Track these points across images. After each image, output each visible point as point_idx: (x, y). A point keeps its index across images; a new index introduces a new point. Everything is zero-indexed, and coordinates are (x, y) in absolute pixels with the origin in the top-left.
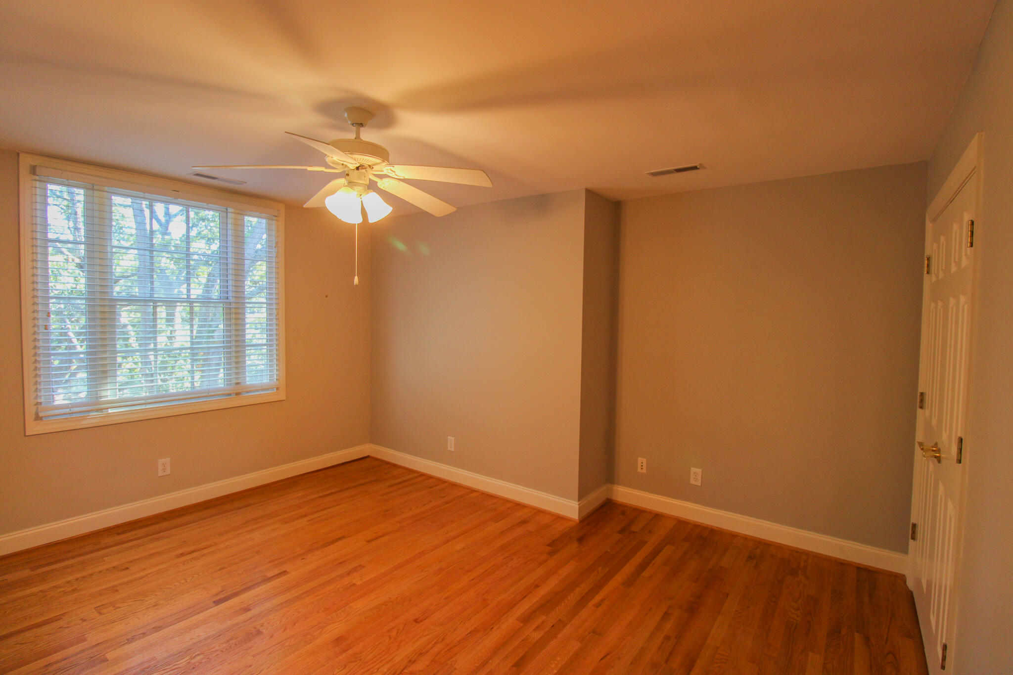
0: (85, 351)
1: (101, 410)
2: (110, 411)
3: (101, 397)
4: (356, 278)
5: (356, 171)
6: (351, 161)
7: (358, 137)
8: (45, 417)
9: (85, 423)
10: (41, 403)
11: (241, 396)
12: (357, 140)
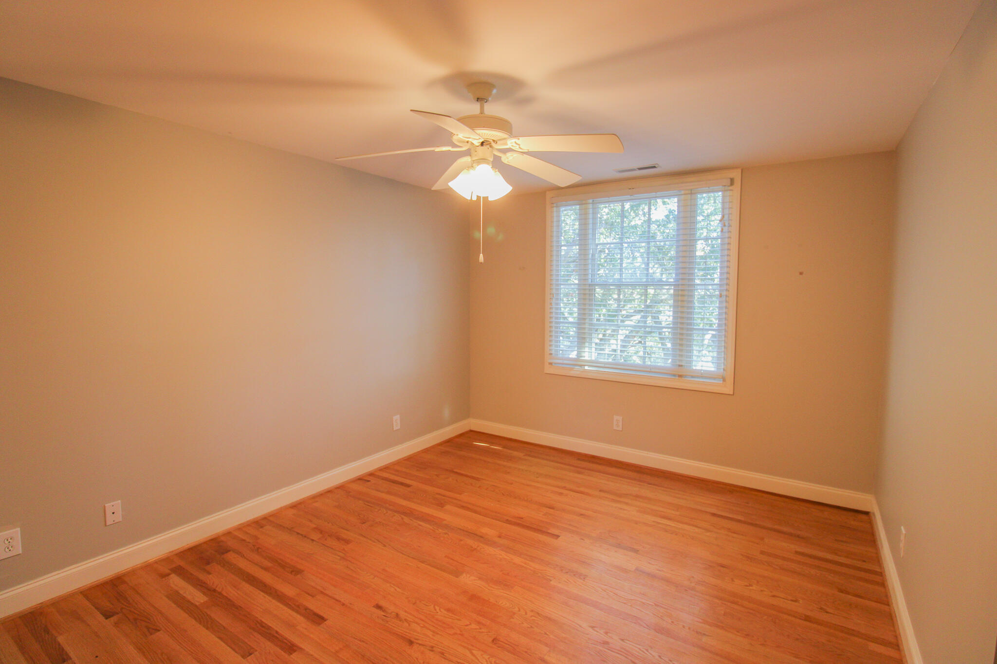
0: (577, 321)
1: (581, 366)
2: (586, 368)
3: (581, 357)
4: (481, 255)
5: (480, 147)
6: (475, 137)
7: (482, 112)
8: (555, 363)
9: (572, 373)
10: (552, 354)
11: (683, 378)
12: (482, 115)
